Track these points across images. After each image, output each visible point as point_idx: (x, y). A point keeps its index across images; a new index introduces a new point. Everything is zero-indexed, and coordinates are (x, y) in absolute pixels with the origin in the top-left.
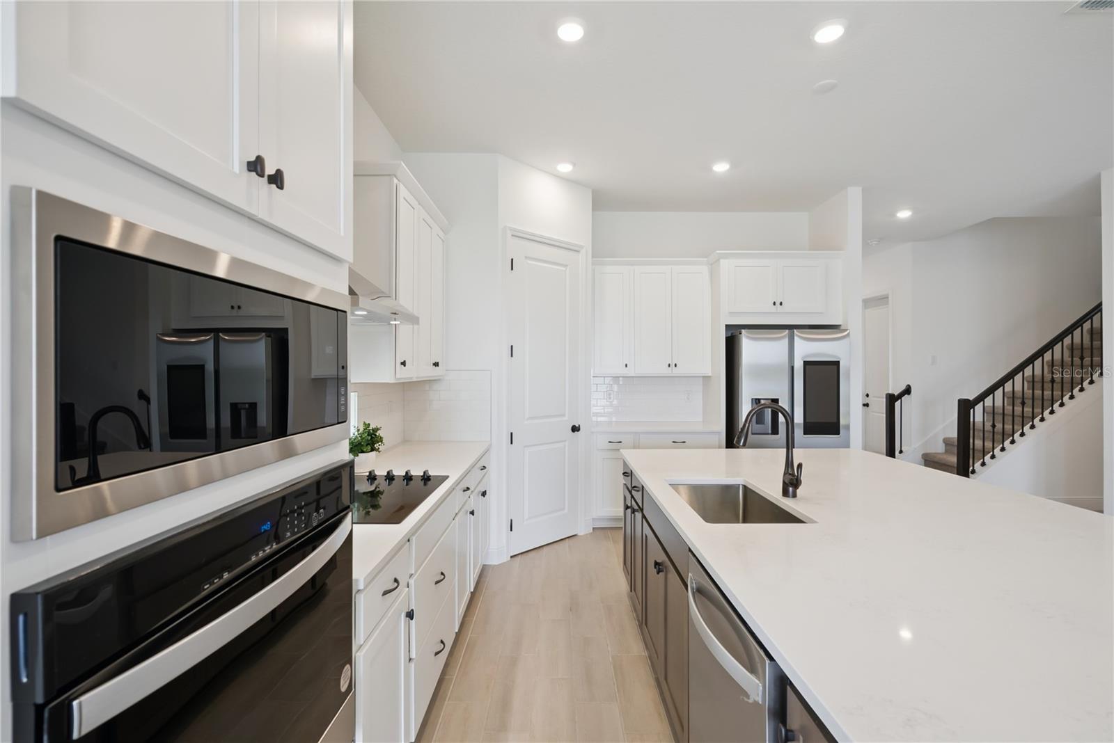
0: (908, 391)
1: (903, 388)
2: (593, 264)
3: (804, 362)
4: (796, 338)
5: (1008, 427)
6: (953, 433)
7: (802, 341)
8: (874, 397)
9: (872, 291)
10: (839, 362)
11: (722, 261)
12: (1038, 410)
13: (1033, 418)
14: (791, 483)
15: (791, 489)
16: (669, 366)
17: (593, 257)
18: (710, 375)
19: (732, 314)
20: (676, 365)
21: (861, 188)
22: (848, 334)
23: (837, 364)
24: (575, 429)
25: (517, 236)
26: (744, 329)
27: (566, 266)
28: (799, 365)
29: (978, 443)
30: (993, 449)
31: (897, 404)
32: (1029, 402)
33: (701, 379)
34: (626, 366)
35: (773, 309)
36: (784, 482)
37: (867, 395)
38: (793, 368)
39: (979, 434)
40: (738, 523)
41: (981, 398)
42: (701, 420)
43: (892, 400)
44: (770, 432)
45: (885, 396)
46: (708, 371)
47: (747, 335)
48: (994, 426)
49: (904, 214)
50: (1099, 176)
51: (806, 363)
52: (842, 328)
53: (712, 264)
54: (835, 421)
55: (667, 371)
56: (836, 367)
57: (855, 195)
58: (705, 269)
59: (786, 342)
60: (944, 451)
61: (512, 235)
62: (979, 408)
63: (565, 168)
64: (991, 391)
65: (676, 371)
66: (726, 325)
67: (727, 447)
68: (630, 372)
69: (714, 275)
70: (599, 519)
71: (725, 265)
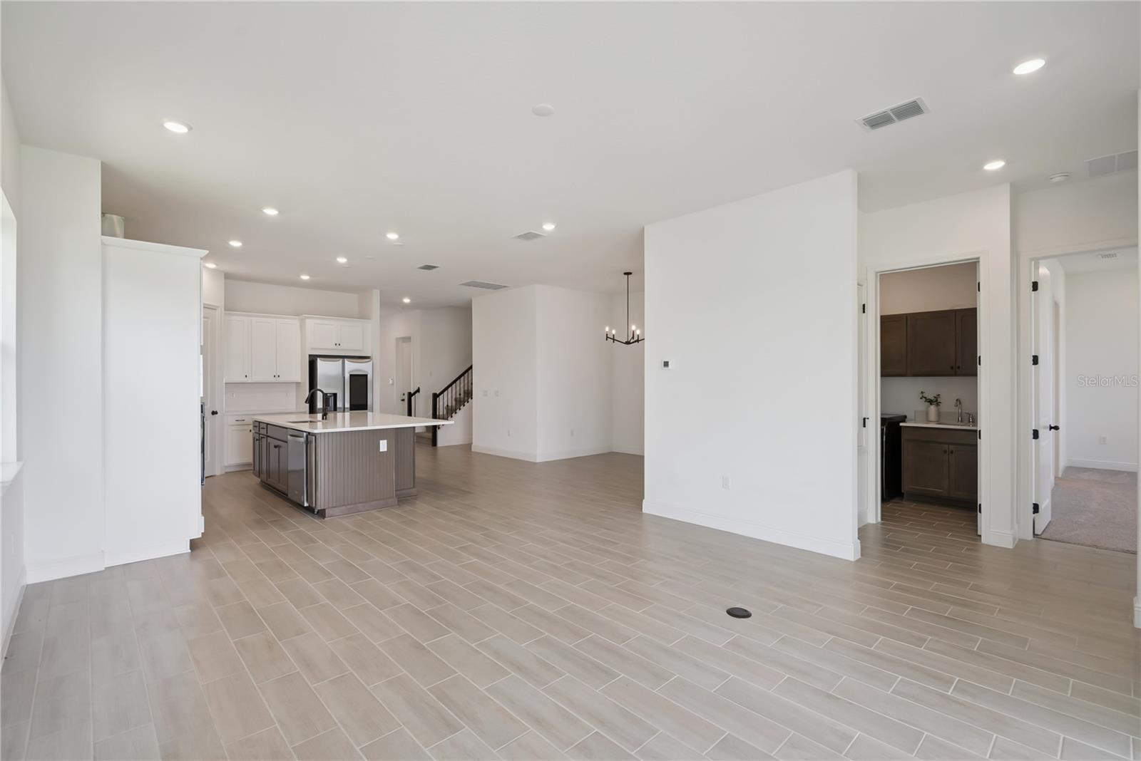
0: (418, 391)
2: (225, 314)
4: (346, 363)
7: (349, 364)
10: (366, 375)
11: (307, 320)
16: (275, 377)
17: (225, 310)
19: (312, 349)
20: (279, 377)
21: (379, 291)
22: (373, 361)
24: (214, 413)
26: (319, 357)
27: (209, 318)
28: (347, 376)
31: (413, 398)
33: (294, 384)
34: (246, 377)
35: (335, 347)
37: (404, 394)
38: (344, 378)
41: (442, 392)
42: (295, 407)
43: (410, 395)
44: (333, 412)
46: (299, 380)
47: (321, 360)
49: (407, 300)
50: (472, 300)
51: (351, 375)
52: (370, 358)
53: (301, 321)
54: (365, 404)
55: (274, 380)
56: (365, 377)
57: (376, 294)
58: (297, 323)
59: (340, 364)
63: (211, 265)
65: (279, 380)
66: (310, 356)
68: (249, 380)
69: (302, 326)
70: (230, 466)
71: (310, 323)
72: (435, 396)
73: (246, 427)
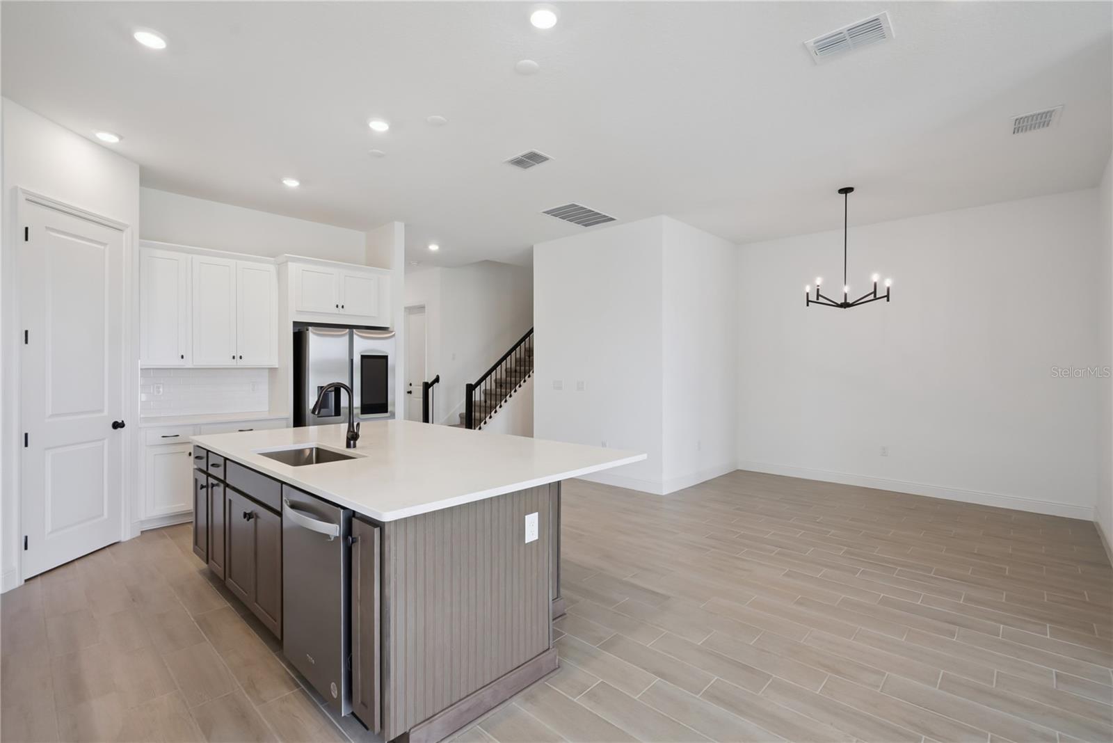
0: (437, 380)
1: (434, 377)
2: (141, 245)
3: (362, 356)
4: (355, 336)
5: (493, 402)
6: (464, 411)
7: (361, 339)
8: (416, 385)
9: (413, 301)
10: (387, 356)
11: (289, 263)
12: (508, 390)
13: (506, 396)
14: (352, 438)
15: (352, 442)
16: (234, 357)
17: (141, 237)
18: (277, 367)
19: (299, 312)
20: (241, 357)
21: (403, 224)
22: (394, 335)
23: (386, 358)
24: (117, 425)
25: (34, 201)
26: (311, 326)
27: (105, 244)
28: (357, 359)
29: (477, 414)
30: (486, 417)
31: (430, 390)
32: (504, 385)
33: (267, 371)
34: (182, 357)
35: (336, 311)
36: (347, 438)
37: (411, 385)
38: (352, 361)
39: (477, 409)
40: (312, 463)
41: (479, 383)
42: (267, 409)
43: (427, 386)
44: (333, 414)
45: (422, 384)
46: (275, 363)
47: (314, 331)
48: (486, 402)
49: (434, 248)
50: (532, 248)
51: (363, 357)
52: (390, 330)
53: (279, 265)
54: (384, 402)
55: (233, 363)
56: (384, 360)
57: (399, 228)
58: (272, 268)
59: (347, 338)
60: (459, 423)
61: (27, 200)
62: (477, 389)
63: (109, 138)
64: (484, 378)
65: (240, 363)
66: (294, 323)
67: (294, 426)
68: (187, 363)
69: (281, 275)
70: (149, 521)
71: (293, 268)
72: (470, 389)
73: (180, 448)
